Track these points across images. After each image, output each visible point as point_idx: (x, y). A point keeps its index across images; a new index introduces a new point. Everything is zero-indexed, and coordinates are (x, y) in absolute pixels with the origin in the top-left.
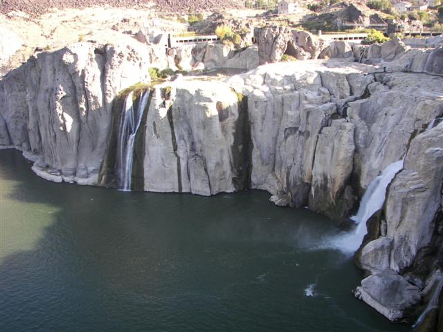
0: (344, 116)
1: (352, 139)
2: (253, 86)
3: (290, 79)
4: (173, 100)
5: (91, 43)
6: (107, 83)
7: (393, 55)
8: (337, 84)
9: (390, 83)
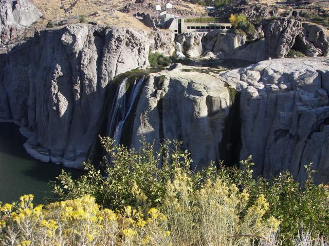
2: (248, 83)
4: (164, 90)
5: (91, 25)
6: (104, 67)
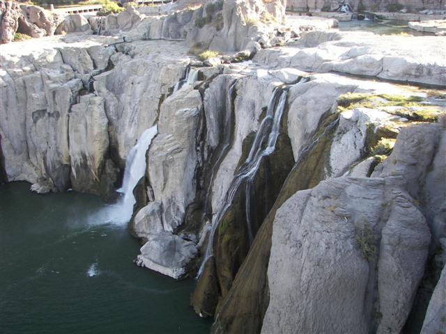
0: (92, 90)
1: (104, 112)
3: (28, 59)
7: (130, 25)
8: (79, 59)
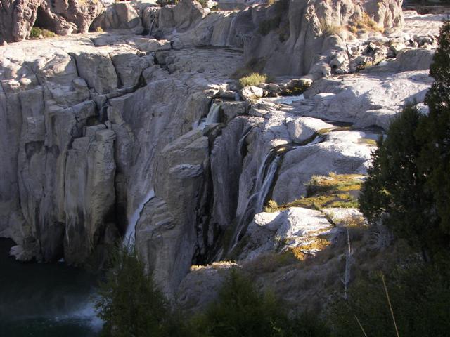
0: (104, 119)
3: (30, 68)
7: (187, 23)
8: (99, 72)
9: (172, 67)
